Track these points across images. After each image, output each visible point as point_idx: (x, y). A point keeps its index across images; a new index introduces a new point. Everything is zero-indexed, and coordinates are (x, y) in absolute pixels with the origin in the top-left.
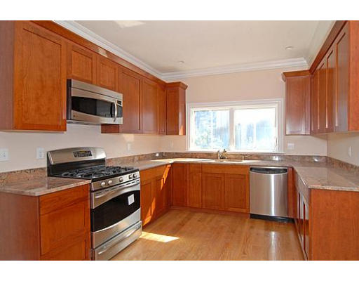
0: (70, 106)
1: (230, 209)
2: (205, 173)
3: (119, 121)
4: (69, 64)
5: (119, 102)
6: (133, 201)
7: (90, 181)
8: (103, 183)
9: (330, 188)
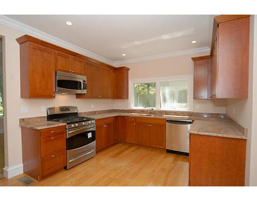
0: (57, 85)
1: (154, 146)
2: (139, 123)
3: (85, 92)
4: (56, 63)
5: (84, 81)
6: (91, 136)
7: (66, 124)
8: (73, 125)
9: (202, 133)
